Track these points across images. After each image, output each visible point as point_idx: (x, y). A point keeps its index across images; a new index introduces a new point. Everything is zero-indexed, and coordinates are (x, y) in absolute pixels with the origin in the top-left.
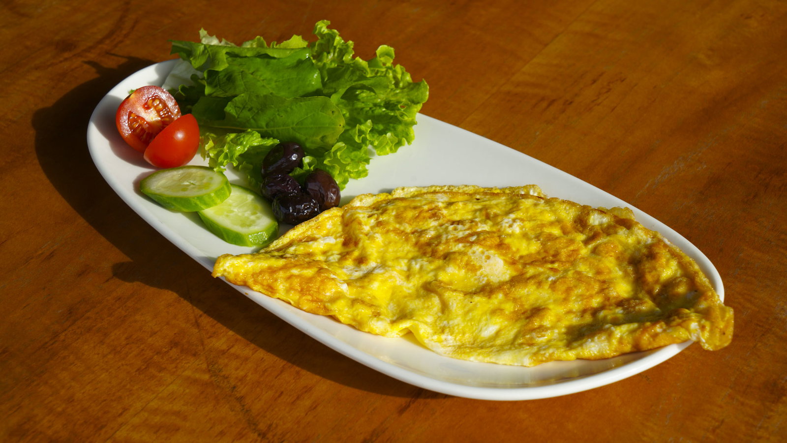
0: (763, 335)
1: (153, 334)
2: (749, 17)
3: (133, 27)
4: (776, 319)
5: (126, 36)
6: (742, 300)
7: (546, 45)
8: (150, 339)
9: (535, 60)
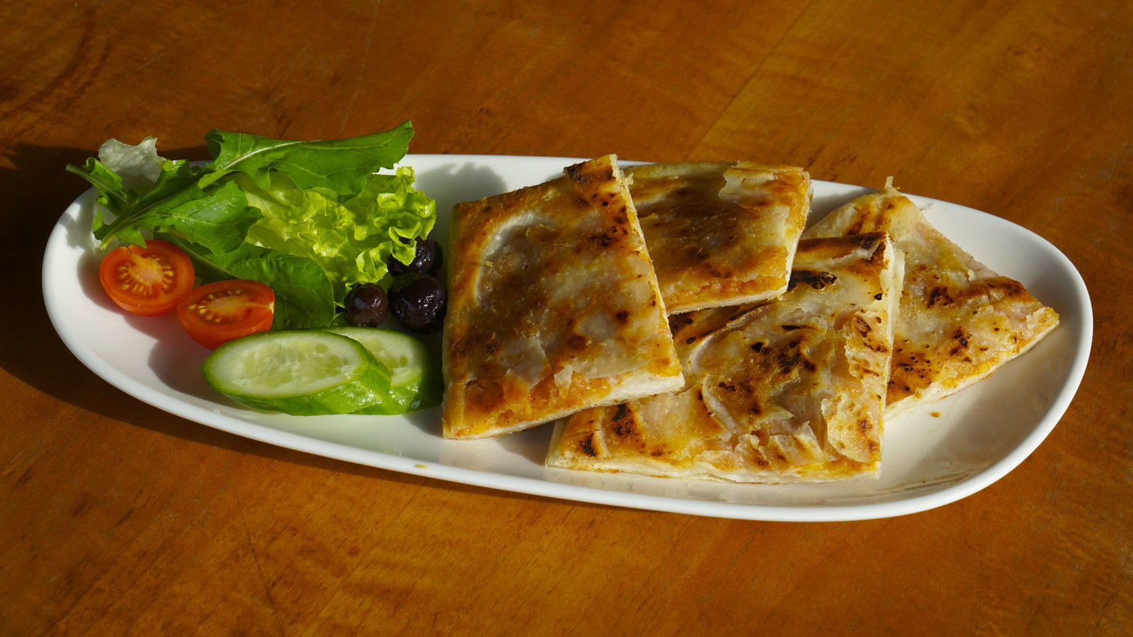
0: (1107, 604)
1: (204, 618)
2: (1019, 53)
3: (104, 57)
4: (1121, 576)
5: (96, 72)
6: (1069, 545)
7: (734, 97)
8: (201, 628)
9: (720, 124)
